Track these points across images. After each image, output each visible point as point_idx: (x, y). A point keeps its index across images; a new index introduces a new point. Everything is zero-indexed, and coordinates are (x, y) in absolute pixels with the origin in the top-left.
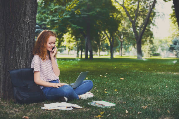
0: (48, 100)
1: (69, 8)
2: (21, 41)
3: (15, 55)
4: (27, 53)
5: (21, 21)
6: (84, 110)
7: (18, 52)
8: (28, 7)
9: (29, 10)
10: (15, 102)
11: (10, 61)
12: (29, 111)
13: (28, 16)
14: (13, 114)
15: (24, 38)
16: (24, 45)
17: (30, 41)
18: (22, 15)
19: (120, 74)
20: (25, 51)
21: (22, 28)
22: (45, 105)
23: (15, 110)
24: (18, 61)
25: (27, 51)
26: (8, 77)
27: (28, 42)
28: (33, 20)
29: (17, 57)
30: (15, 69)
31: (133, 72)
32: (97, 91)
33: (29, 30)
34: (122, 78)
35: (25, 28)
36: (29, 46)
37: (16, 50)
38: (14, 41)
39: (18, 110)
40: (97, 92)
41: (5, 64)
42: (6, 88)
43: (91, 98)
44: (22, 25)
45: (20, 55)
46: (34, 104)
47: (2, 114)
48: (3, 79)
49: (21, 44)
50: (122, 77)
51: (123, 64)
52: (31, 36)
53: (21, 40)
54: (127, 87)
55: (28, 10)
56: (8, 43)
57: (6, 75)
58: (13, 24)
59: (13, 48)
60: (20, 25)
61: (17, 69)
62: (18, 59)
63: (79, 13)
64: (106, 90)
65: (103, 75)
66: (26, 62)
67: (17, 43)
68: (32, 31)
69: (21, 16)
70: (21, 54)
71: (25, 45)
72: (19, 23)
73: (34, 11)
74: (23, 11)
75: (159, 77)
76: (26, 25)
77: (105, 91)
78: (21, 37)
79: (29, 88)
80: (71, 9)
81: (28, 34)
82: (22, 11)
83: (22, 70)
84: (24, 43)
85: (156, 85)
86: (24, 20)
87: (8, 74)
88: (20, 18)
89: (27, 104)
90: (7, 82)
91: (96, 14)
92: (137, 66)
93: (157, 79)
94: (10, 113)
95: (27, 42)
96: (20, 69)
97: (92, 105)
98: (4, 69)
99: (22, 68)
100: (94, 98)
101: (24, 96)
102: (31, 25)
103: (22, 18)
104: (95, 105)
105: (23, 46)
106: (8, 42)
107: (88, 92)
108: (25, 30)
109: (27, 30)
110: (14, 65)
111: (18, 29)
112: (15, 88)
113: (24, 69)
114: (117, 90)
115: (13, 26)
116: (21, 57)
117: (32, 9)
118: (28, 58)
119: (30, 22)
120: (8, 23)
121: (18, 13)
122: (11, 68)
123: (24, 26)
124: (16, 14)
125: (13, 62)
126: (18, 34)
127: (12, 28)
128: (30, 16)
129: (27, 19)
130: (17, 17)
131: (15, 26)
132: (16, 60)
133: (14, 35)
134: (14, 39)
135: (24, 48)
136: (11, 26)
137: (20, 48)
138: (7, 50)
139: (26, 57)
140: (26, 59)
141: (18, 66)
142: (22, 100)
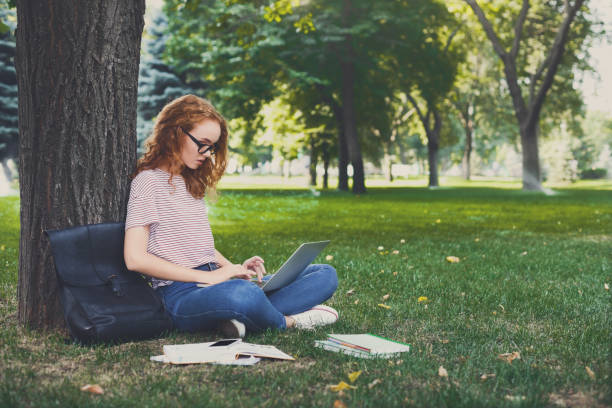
0: (179, 332)
1: (276, 12)
2: (88, 132)
3: (70, 180)
4: (110, 172)
5: (88, 61)
6: (298, 365)
7: (79, 168)
8: (110, 13)
9: (114, 24)
10: (69, 337)
11: (51, 198)
12: (110, 368)
13: (112, 45)
14: (52, 377)
15: (96, 120)
16: (99, 144)
17: (119, 129)
18: (89, 43)
19: (450, 242)
20: (101, 166)
21: (91, 84)
22: (167, 348)
23: (65, 363)
24: (78, 200)
25: (109, 163)
26: (45, 255)
27: (113, 132)
28: (128, 58)
29: (75, 187)
30: (68, 227)
31: (497, 237)
32: (356, 302)
33: (115, 91)
34: (451, 259)
35: (100, 88)
36: (115, 146)
37: (73, 163)
38: (63, 132)
39: (73, 366)
40: (356, 307)
41: (35, 215)
42: (40, 291)
43: (327, 325)
44: (90, 76)
45: (87, 179)
46: (132, 344)
47: (18, 377)
48: (29, 258)
49: (90, 140)
50: (454, 254)
51: (470, 209)
52: (123, 114)
53: (88, 126)
54: (465, 288)
55: (109, 23)
56: (45, 139)
57: (40, 244)
58: (61, 74)
59: (60, 155)
60: (84, 76)
61: (76, 224)
62: (77, 192)
63: (309, 28)
64: (386, 297)
65: (389, 248)
66: (107, 200)
67: (75, 137)
68: (127, 95)
69: (85, 45)
70: (88, 175)
71: (103, 145)
72: (81, 70)
73: (130, 28)
74: (93, 28)
75: (587, 251)
76: (106, 75)
77: (381, 302)
78: (89, 115)
79: (115, 290)
80: (281, 16)
81: (112, 108)
82: (88, 28)
83: (91, 227)
84: (98, 137)
85: (569, 280)
86: (97, 59)
87: (46, 242)
88: (84, 52)
89: (106, 346)
90: (43, 270)
92: (516, 215)
93: (579, 260)
94: (45, 376)
95: (109, 132)
96: (86, 224)
97: (327, 348)
98: (33, 227)
99: (93, 224)
100: (340, 327)
101: (97, 319)
102: (123, 76)
103: (90, 52)
104: (336, 350)
105: (96, 149)
106: (45, 134)
107: (319, 306)
108: (101, 93)
109: (108, 92)
110: (65, 212)
111: (78, 91)
113: (99, 226)
114: (425, 298)
115: (61, 79)
116: (87, 186)
117: (124, 23)
118: (112, 190)
119: (121, 65)
120: (45, 71)
121: (76, 37)
122: (56, 224)
123: (97, 78)
124: (72, 40)
125: (60, 201)
126: (77, 108)
127: (58, 87)
128: (118, 44)
129: (108, 54)
130: (72, 50)
131: (66, 81)
132: (73, 195)
133: (62, 111)
134: (63, 125)
135: (99, 153)
136: (52, 81)
137: (84, 155)
138: (40, 163)
139: (104, 184)
140: (104, 191)
141: (79, 215)
142: (90, 330)
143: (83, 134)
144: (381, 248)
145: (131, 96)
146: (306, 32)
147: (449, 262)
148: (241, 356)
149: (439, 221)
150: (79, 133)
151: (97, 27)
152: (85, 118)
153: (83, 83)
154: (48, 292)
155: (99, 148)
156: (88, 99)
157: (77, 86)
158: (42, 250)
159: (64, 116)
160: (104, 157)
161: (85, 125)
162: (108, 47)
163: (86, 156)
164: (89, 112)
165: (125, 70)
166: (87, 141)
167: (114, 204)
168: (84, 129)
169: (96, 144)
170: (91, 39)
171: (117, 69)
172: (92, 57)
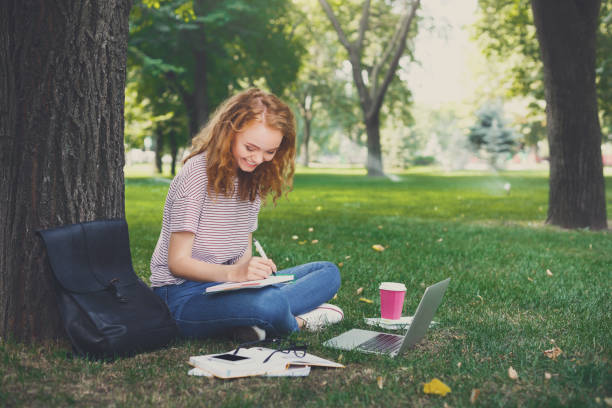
2: (81, 118)
3: (61, 172)
4: (103, 162)
5: (82, 38)
7: (71, 158)
11: (38, 193)
13: (106, 21)
15: (90, 105)
16: (92, 132)
17: (112, 114)
18: (83, 17)
20: (95, 156)
21: (83, 65)
22: (194, 360)
25: (102, 153)
26: (30, 257)
27: (106, 119)
28: (120, 37)
29: (67, 180)
33: (108, 73)
34: (377, 247)
35: (94, 68)
36: (108, 134)
37: (63, 153)
38: (53, 118)
41: (17, 211)
42: (25, 298)
44: (84, 55)
45: (79, 171)
46: (146, 356)
49: (82, 128)
50: (374, 242)
52: (115, 99)
53: (80, 112)
56: (30, 127)
57: (24, 247)
58: (51, 52)
59: (50, 143)
60: (77, 54)
61: (68, 222)
62: (68, 186)
63: (189, 16)
66: (100, 196)
67: (67, 124)
68: (118, 77)
69: (79, 19)
70: (80, 166)
71: (96, 133)
72: (74, 48)
74: (87, 2)
76: (100, 55)
77: (360, 297)
78: (82, 100)
80: (160, 2)
81: (105, 92)
82: (83, 1)
83: (84, 226)
84: (91, 124)
86: (91, 36)
87: (32, 243)
88: (77, 28)
90: (28, 275)
91: (227, 19)
95: (103, 119)
96: (78, 222)
98: (14, 228)
99: (85, 222)
101: (107, 329)
102: (116, 55)
105: (89, 137)
106: (31, 120)
107: (324, 305)
108: (94, 75)
109: (102, 73)
110: (53, 208)
111: (71, 72)
112: (66, 299)
113: (93, 224)
115: (51, 58)
116: (79, 180)
118: (105, 184)
119: (112, 42)
120: (32, 49)
121: (70, 11)
122: (44, 222)
123: (91, 58)
124: (64, 13)
125: (49, 196)
126: (69, 91)
127: (48, 66)
128: (112, 20)
129: (103, 32)
130: (64, 25)
131: (57, 61)
132: (64, 190)
133: (52, 94)
134: (53, 110)
135: (93, 142)
136: (40, 60)
137: (76, 145)
138: (24, 154)
139: (97, 176)
140: (98, 185)
141: (70, 212)
142: (101, 342)
143: (75, 121)
144: (295, 237)
145: (122, 78)
146: (187, 20)
147: (375, 251)
148: (292, 366)
149: (319, 208)
150: (71, 119)
152: (78, 102)
153: (76, 62)
154: (34, 299)
155: (92, 137)
156: (81, 82)
157: (69, 66)
158: (27, 252)
159: (52, 98)
160: (97, 146)
161: (77, 110)
162: (102, 22)
163: (78, 146)
164: (82, 95)
165: (118, 50)
166: (78, 129)
167: (106, 199)
168: (76, 115)
169: (89, 130)
170: (86, 13)
171: (111, 48)
172: (86, 34)
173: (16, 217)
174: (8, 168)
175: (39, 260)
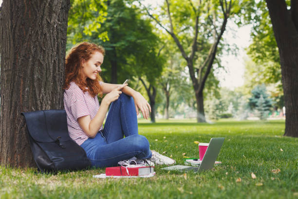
1: (89, 30)
2: (44, 60)
3: (33, 86)
4: (55, 82)
5: (45, 22)
7: (39, 79)
9: (57, 3)
11: (23, 96)
13: (56, 14)
15: (48, 54)
16: (49, 67)
17: (59, 60)
18: (45, 12)
20: (50, 79)
21: (45, 35)
24: (38, 97)
25: (54, 77)
26: (19, 127)
27: (56, 61)
28: (63, 23)
29: (37, 90)
33: (57, 37)
35: (50, 36)
36: (57, 68)
37: (35, 77)
38: (30, 60)
41: (13, 105)
42: (16, 147)
44: (45, 30)
45: (43, 86)
46: (74, 173)
49: (45, 64)
52: (61, 52)
53: (44, 57)
55: (55, 2)
56: (20, 64)
57: (16, 122)
58: (30, 28)
60: (42, 30)
61: (37, 110)
62: (37, 92)
63: (106, 39)
66: (53, 98)
67: (37, 63)
68: (62, 42)
69: (43, 13)
70: (43, 83)
71: (51, 67)
72: (41, 26)
74: (47, 5)
76: (53, 30)
78: (44, 51)
81: (56, 48)
82: (45, 4)
84: (49, 63)
86: (49, 21)
87: (20, 120)
88: (43, 17)
90: (18, 136)
95: (54, 61)
96: (42, 110)
98: (12, 112)
99: (45, 110)
101: (54, 159)
102: (61, 31)
103: (45, 17)
105: (48, 69)
106: (20, 61)
108: (51, 40)
109: (54, 39)
110: (30, 103)
111: (39, 38)
112: (35, 145)
113: (49, 111)
115: (30, 31)
116: (43, 90)
118: (56, 92)
119: (60, 25)
120: (21, 27)
121: (39, 9)
122: (25, 110)
123: (49, 31)
124: (36, 10)
125: (28, 96)
126: (38, 47)
127: (28, 35)
128: (59, 14)
129: (54, 19)
130: (36, 15)
131: (33, 32)
132: (35, 94)
133: (30, 48)
134: (31, 56)
135: (50, 72)
136: (24, 32)
138: (17, 77)
139: (51, 88)
140: (52, 92)
141: (38, 105)
142: (52, 165)
143: (41, 61)
145: (64, 42)
146: (104, 41)
150: (39, 60)
151: (49, 4)
152: (42, 52)
153: (42, 32)
154: (20, 148)
155: (49, 69)
156: (44, 43)
157: (38, 35)
158: (17, 125)
159: (30, 50)
160: (52, 74)
161: (42, 56)
162: (54, 15)
163: (42, 73)
164: (44, 49)
165: (62, 29)
166: (43, 65)
167: (56, 100)
168: (42, 58)
169: (48, 66)
170: (46, 10)
171: (59, 27)
172: (47, 20)
173: (13, 108)
174: (9, 85)
175: (23, 128)
